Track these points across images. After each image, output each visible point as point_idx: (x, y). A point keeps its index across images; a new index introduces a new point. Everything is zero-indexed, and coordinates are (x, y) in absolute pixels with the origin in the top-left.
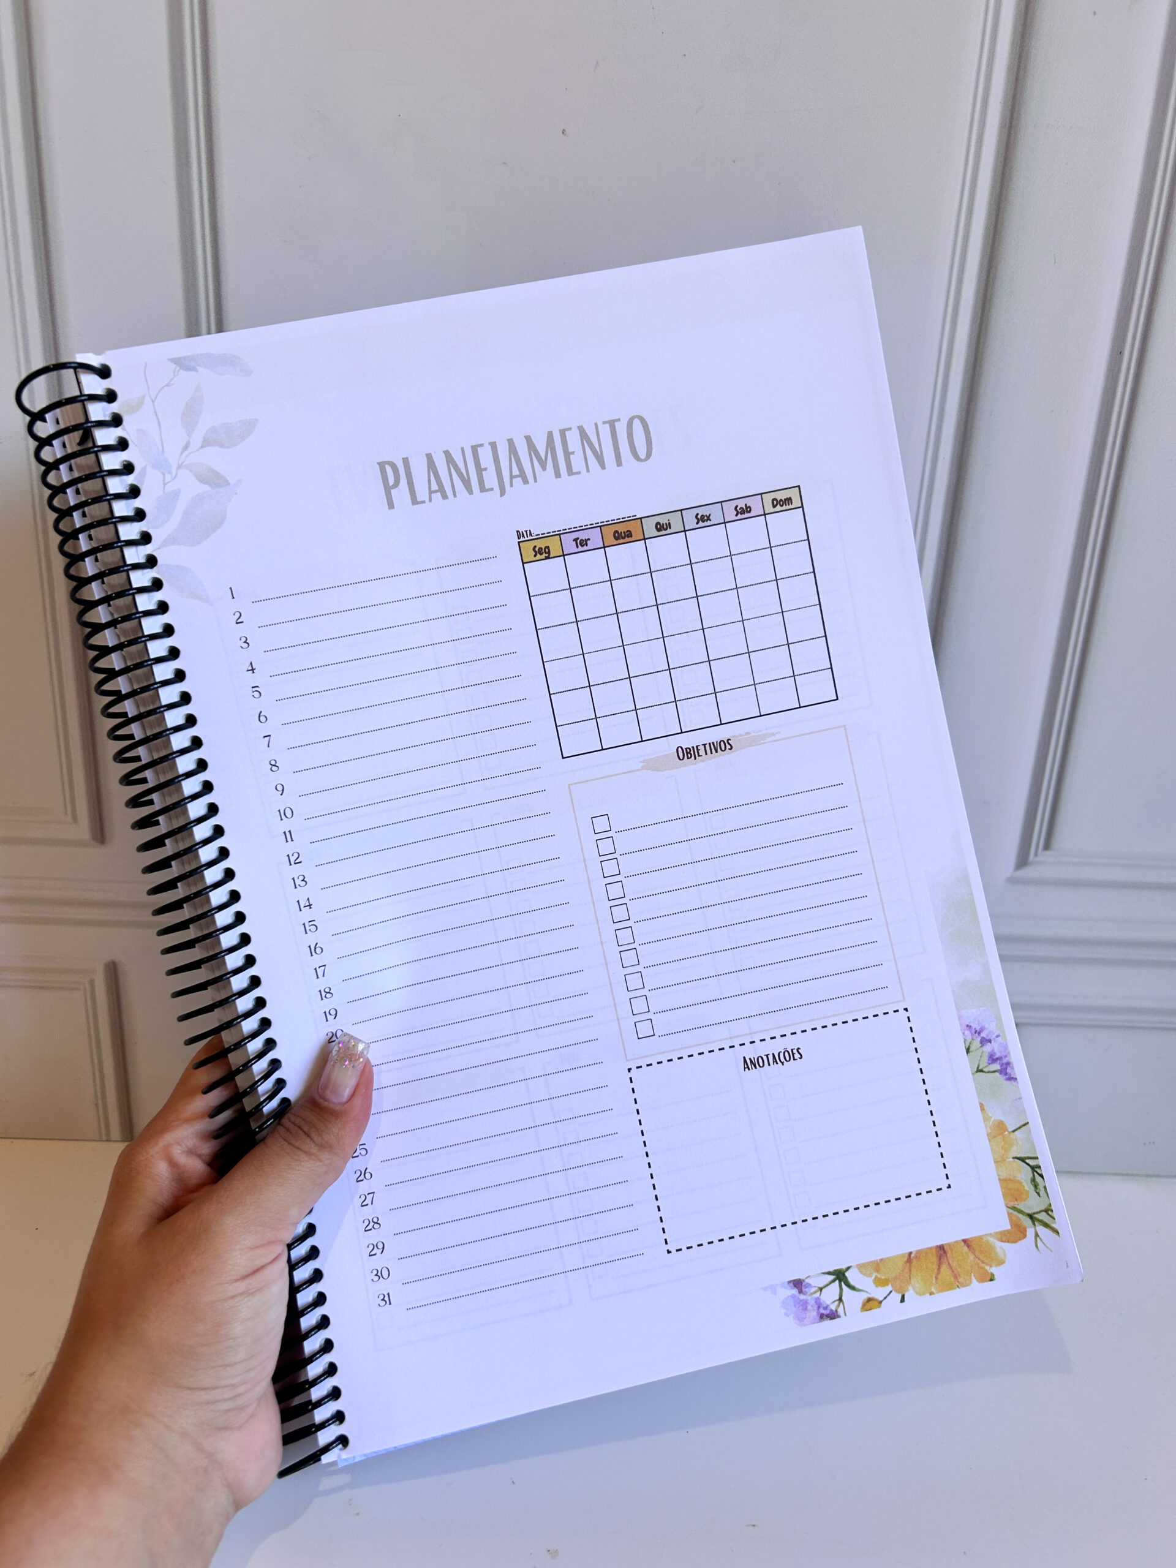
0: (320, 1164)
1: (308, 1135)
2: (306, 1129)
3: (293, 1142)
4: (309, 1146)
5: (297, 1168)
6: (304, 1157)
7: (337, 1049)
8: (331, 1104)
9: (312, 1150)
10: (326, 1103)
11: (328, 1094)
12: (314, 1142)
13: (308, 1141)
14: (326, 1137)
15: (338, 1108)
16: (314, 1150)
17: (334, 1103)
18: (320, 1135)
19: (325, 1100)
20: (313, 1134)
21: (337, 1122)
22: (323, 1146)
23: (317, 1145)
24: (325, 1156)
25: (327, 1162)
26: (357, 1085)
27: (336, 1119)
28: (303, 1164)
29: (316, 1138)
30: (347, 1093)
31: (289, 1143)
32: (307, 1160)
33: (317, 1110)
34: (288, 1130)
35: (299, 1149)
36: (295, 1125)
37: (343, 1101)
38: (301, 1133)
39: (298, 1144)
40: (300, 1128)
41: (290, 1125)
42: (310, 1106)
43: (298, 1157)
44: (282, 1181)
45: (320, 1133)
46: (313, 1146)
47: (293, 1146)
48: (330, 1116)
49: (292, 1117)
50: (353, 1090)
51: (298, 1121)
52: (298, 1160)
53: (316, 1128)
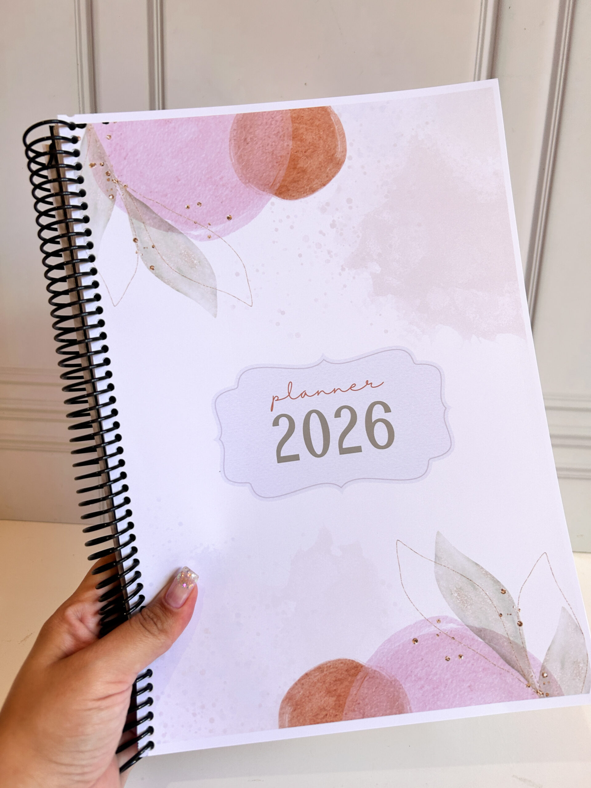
0: (158, 641)
1: (155, 624)
2: (155, 620)
3: (146, 626)
4: (154, 629)
5: (145, 641)
6: (150, 636)
7: (180, 575)
8: (171, 607)
11: (171, 601)
12: (158, 628)
13: (155, 627)
14: (166, 626)
15: (175, 610)
16: (156, 633)
17: (173, 607)
18: (162, 625)
19: (168, 604)
20: (159, 625)
21: (172, 618)
22: (162, 632)
23: (159, 630)
24: (163, 638)
25: (162, 641)
26: (187, 599)
27: (172, 617)
28: (149, 639)
30: (181, 602)
31: (144, 627)
32: (152, 637)
33: (164, 609)
34: (145, 619)
35: (149, 631)
36: (149, 617)
37: (179, 606)
38: (152, 622)
39: (149, 628)
40: (152, 619)
41: (146, 616)
42: (159, 606)
43: (146, 635)
44: (135, 647)
45: (162, 623)
46: (157, 630)
47: (146, 628)
48: (170, 614)
49: (149, 613)
50: (185, 601)
51: (151, 615)
52: (147, 637)
53: (161, 620)
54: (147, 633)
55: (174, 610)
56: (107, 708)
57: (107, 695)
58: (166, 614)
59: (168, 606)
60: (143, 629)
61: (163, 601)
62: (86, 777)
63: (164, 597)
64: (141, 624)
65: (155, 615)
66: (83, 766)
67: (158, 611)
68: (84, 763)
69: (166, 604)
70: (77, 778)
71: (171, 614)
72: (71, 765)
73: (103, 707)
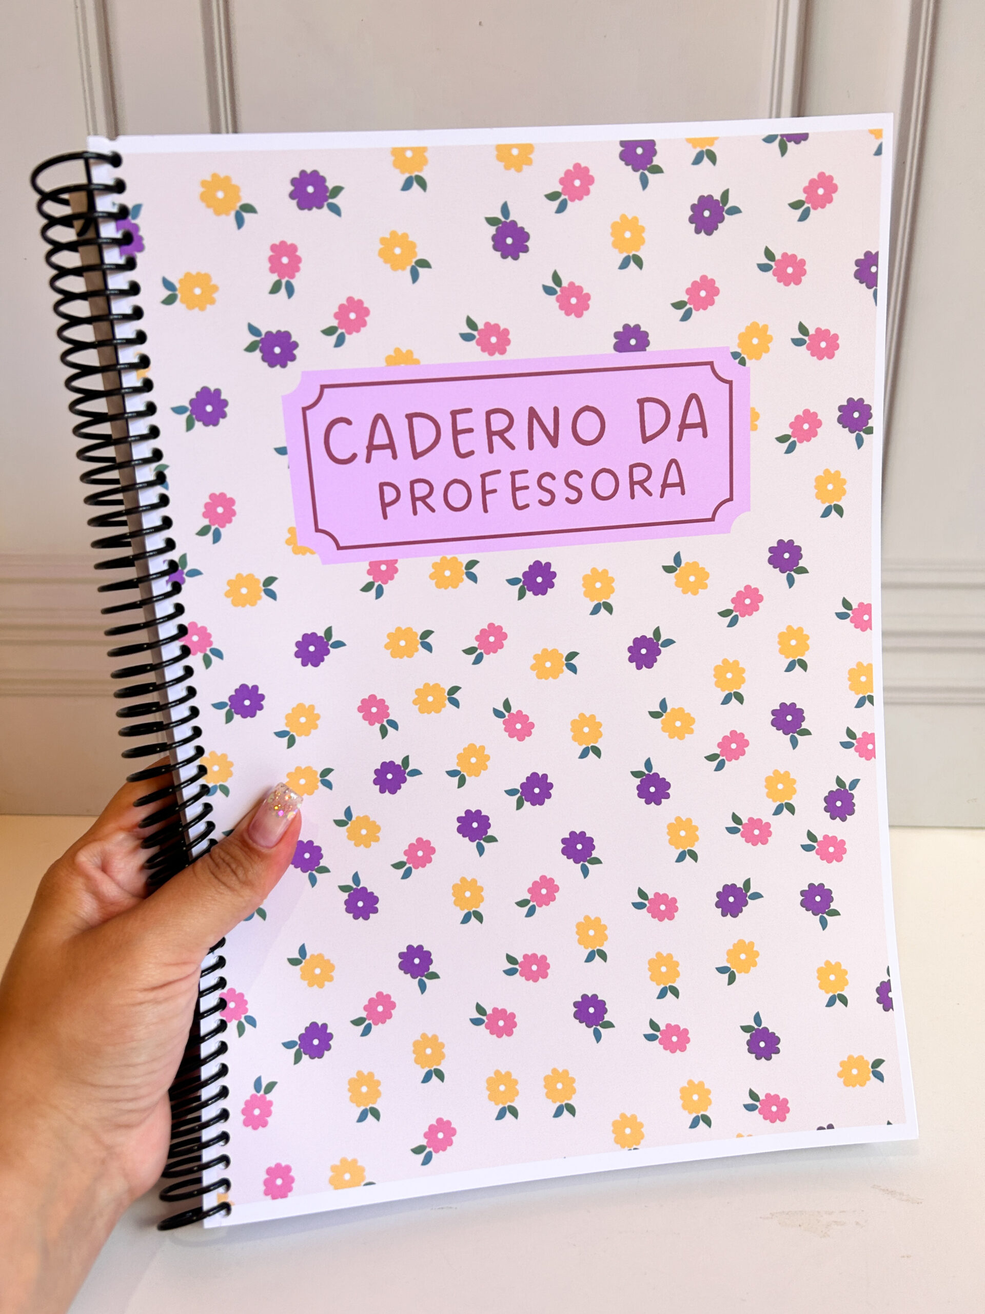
0: (241, 899)
1: (234, 873)
2: (234, 866)
3: (220, 876)
4: (233, 881)
7: (273, 797)
8: (259, 847)
10: (255, 844)
11: (258, 837)
13: (234, 878)
14: (251, 875)
15: (264, 851)
16: (237, 886)
17: (262, 846)
18: (246, 873)
19: (254, 841)
20: (240, 873)
21: (262, 863)
22: (246, 883)
23: (240, 880)
24: (247, 893)
25: (247, 898)
26: (285, 833)
27: (262, 861)
29: (240, 876)
30: (275, 838)
31: (216, 877)
32: (230, 894)
33: (246, 849)
34: (217, 865)
35: (224, 884)
36: (224, 861)
37: (271, 845)
38: (228, 870)
39: (224, 879)
40: (229, 865)
41: (219, 861)
42: (240, 844)
43: (222, 891)
44: (204, 909)
45: (246, 871)
46: (237, 882)
47: (219, 880)
48: (257, 857)
49: (223, 854)
50: (281, 837)
51: (227, 858)
52: (221, 893)
53: (243, 867)
54: (222, 887)
55: (261, 851)
57: (163, 983)
59: (254, 845)
60: (216, 881)
61: (246, 837)
63: (248, 830)
64: (213, 874)
65: (233, 859)
67: (239, 853)
69: (250, 842)
71: (259, 856)
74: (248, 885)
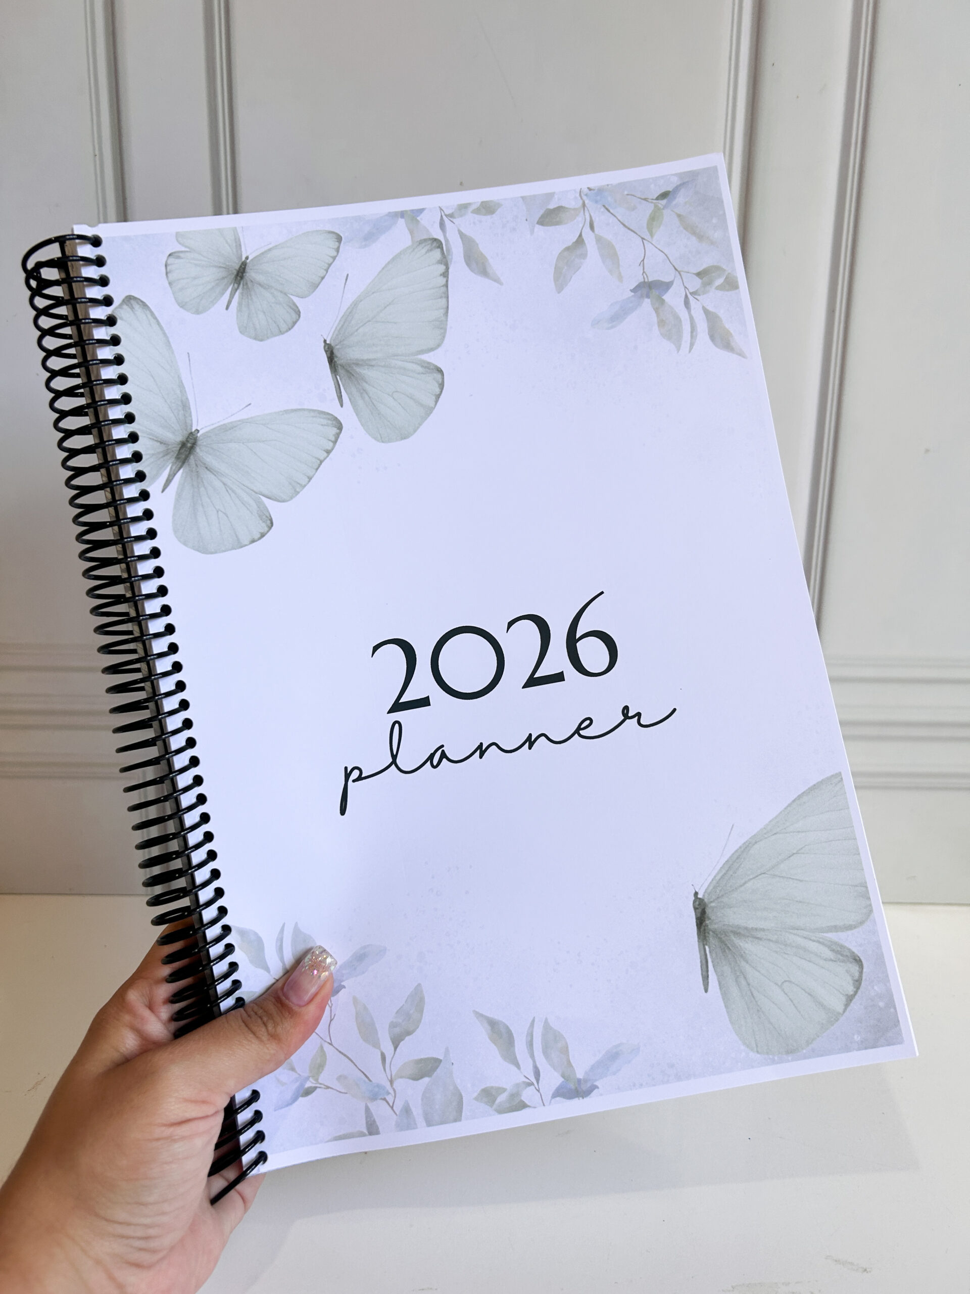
1: (265, 1024)
2: (265, 1019)
3: (251, 1026)
4: (262, 1031)
5: (247, 1047)
6: (254, 1040)
7: (310, 958)
8: (290, 1003)
9: (263, 1038)
10: (287, 1001)
11: (291, 995)
12: (268, 1031)
13: (264, 1029)
14: (279, 1029)
15: (296, 1008)
16: (265, 1038)
17: (293, 1003)
18: (275, 1027)
19: (287, 998)
20: (270, 1027)
21: (291, 1020)
22: (274, 1037)
23: (269, 1034)
25: (272, 1051)
26: (317, 993)
27: (291, 1017)
28: (253, 1045)
29: (270, 1028)
30: (307, 998)
31: (247, 1026)
33: (280, 1005)
34: (249, 1016)
35: (254, 1033)
36: (256, 1013)
37: (303, 1002)
38: (259, 1020)
39: (254, 1028)
40: (260, 1017)
41: (252, 1013)
42: (273, 1000)
43: (250, 1039)
45: (276, 1025)
46: (266, 1034)
47: (249, 1029)
48: (287, 1014)
49: (256, 1008)
50: (312, 997)
51: (260, 1011)
52: (250, 1041)
53: (273, 1020)
54: (251, 1035)
55: (294, 1008)
56: (183, 1138)
57: (183, 1119)
58: (282, 1013)
59: (287, 1003)
61: (280, 994)
62: (152, 1244)
63: (282, 988)
65: (265, 1011)
66: (147, 1226)
67: (271, 1007)
68: (148, 1221)
69: (283, 998)
70: (138, 1244)
71: (291, 1013)
72: (129, 1224)
73: (176, 1137)
74: (275, 1039)
